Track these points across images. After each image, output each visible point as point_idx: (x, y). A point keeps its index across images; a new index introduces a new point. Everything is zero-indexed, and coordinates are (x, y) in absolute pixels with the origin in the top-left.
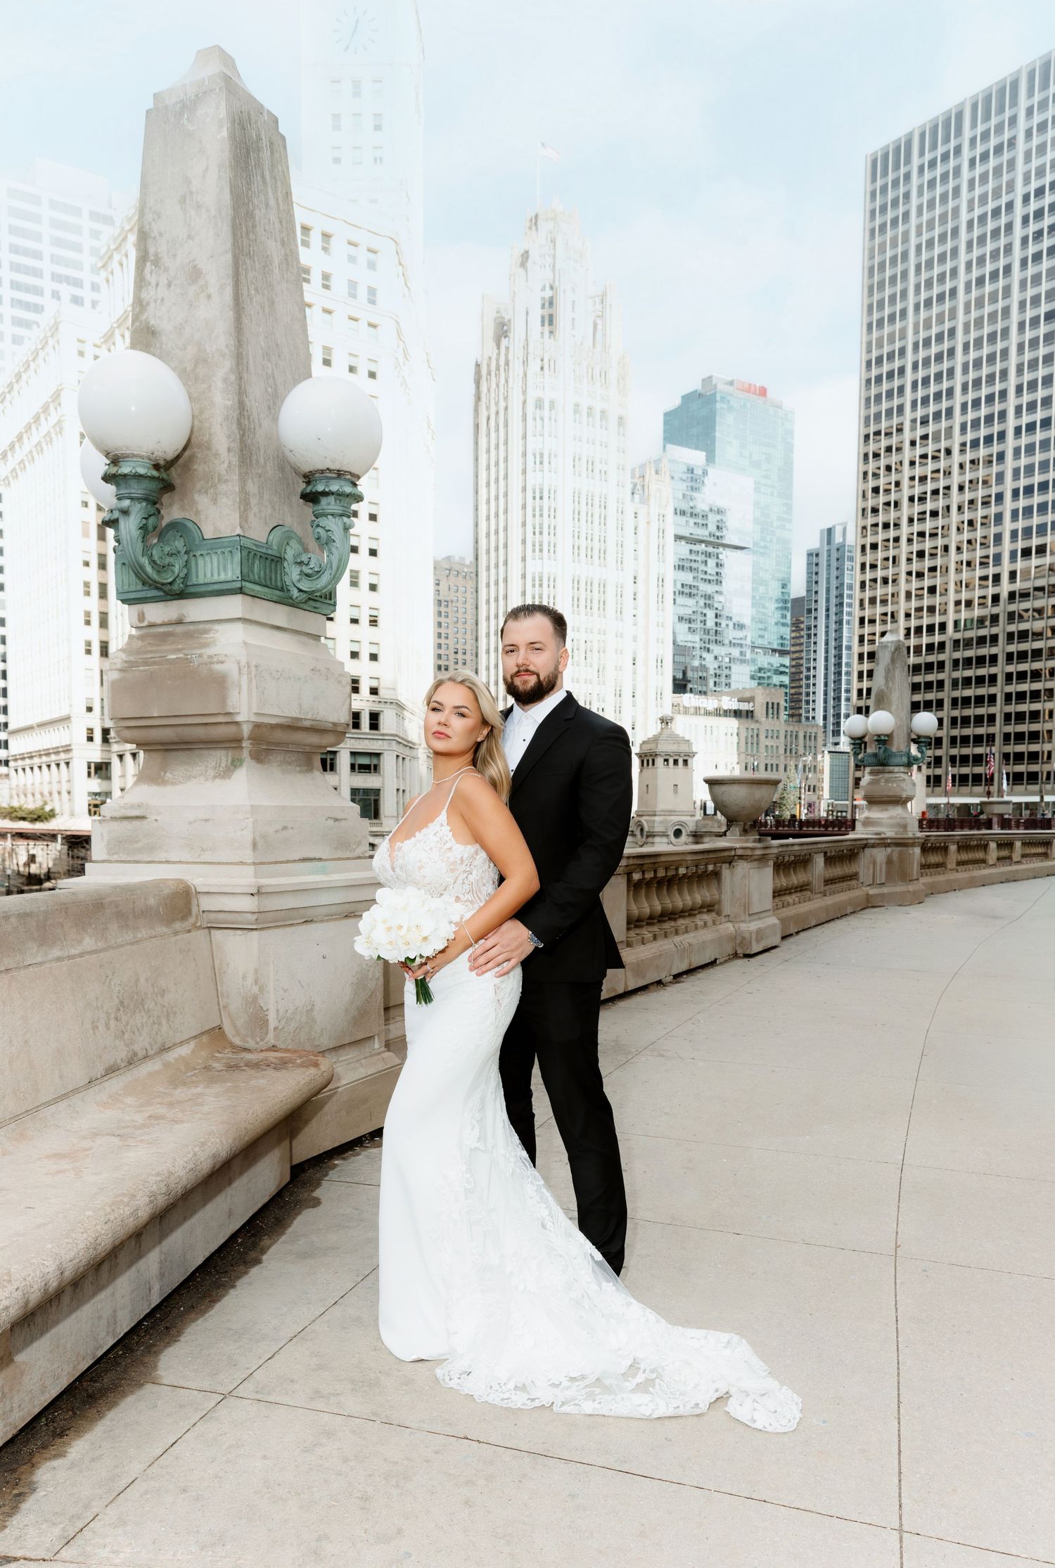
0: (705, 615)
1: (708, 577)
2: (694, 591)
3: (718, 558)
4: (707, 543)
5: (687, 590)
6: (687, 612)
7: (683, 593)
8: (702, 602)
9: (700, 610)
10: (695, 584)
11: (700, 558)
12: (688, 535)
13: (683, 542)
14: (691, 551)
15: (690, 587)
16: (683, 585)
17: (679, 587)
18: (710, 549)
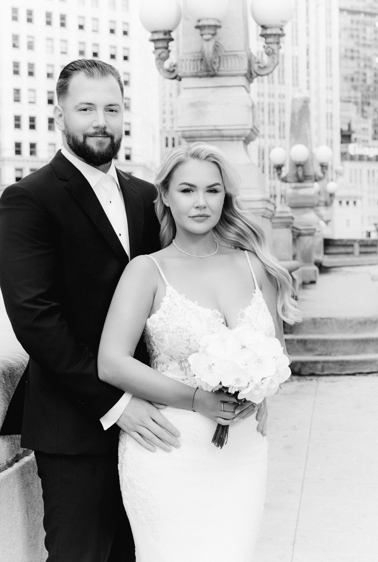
0: (365, 74)
1: (368, 42)
2: (356, 55)
3: (375, 26)
4: (366, 14)
5: (349, 54)
6: (350, 72)
7: (346, 57)
8: (362, 64)
9: (361, 71)
10: (356, 48)
11: (360, 27)
12: (348, 7)
13: (345, 13)
14: (352, 21)
15: (352, 51)
16: (346, 50)
17: (343, 51)
18: (368, 19)
